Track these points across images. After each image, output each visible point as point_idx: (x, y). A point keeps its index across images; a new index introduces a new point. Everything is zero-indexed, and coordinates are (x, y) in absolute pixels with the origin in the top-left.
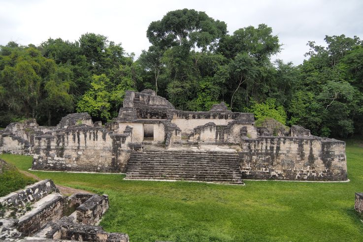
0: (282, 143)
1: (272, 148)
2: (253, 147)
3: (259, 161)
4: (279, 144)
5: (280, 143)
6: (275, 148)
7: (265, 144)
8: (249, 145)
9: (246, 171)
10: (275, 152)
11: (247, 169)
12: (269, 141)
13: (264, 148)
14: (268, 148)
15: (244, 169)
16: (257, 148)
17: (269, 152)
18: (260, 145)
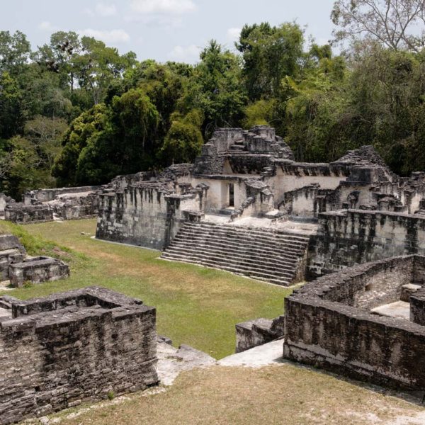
0: (378, 223)
1: (362, 232)
2: (332, 227)
3: (339, 252)
4: (373, 225)
5: (375, 224)
6: (367, 233)
7: (350, 223)
8: (326, 222)
9: (316, 266)
10: (366, 239)
11: (319, 265)
12: (357, 219)
13: (349, 230)
14: (357, 232)
15: (315, 264)
16: (338, 229)
17: (357, 238)
18: (343, 225)
